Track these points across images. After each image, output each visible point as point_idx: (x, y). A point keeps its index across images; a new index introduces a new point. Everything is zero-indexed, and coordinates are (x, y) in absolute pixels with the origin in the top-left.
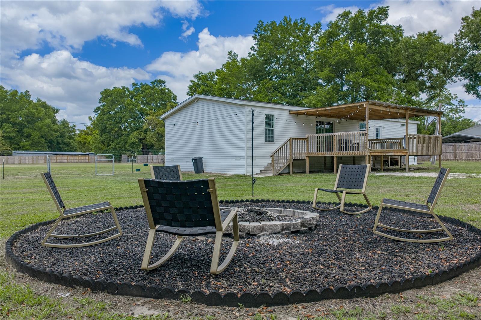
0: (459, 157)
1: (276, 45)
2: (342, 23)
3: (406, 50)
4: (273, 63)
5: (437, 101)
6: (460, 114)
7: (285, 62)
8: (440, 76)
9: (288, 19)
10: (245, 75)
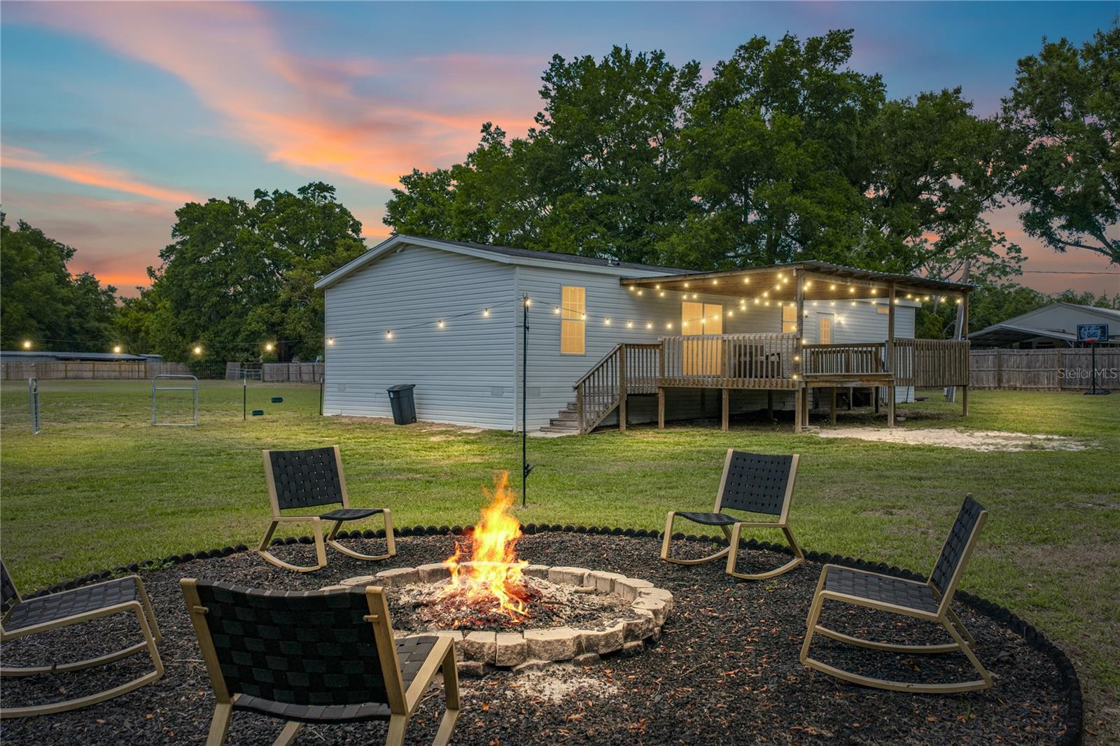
0: (1008, 381)
1: (594, 112)
2: (747, 67)
3: (892, 132)
4: (588, 153)
5: (961, 247)
6: (1010, 277)
7: (615, 153)
8: (969, 191)
9: (623, 53)
10: (522, 182)
